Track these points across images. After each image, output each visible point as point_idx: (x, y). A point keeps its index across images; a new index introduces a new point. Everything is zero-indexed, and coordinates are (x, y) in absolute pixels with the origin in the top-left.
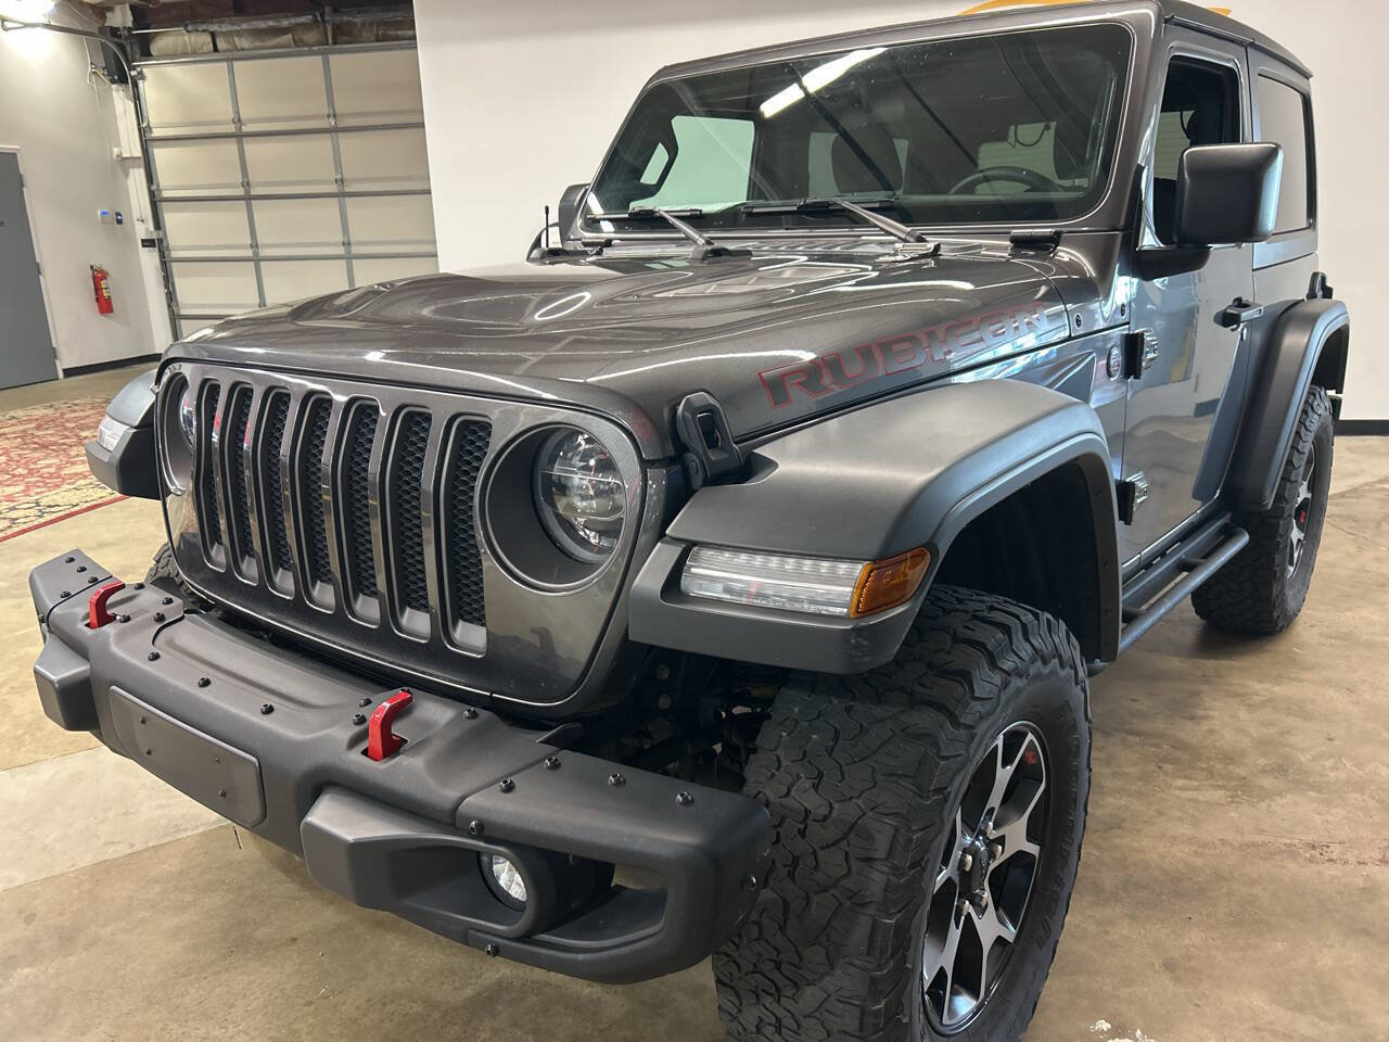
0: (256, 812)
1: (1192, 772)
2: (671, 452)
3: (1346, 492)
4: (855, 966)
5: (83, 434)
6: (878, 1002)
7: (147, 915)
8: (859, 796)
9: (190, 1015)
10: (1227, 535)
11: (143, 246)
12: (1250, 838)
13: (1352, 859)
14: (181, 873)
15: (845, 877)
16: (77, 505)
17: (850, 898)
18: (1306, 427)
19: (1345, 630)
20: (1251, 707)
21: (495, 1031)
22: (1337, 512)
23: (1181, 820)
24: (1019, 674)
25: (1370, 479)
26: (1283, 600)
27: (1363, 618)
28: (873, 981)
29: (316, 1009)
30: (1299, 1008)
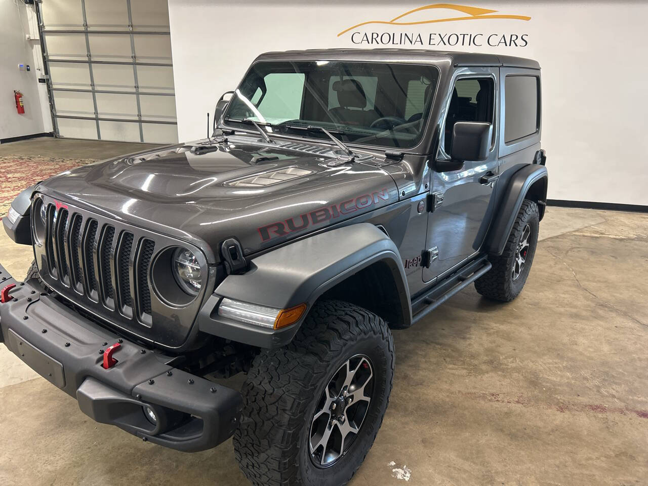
0: (62, 383)
1: (457, 362)
2: (219, 260)
3: (559, 235)
4: (277, 447)
5: (9, 176)
6: (286, 459)
7: (26, 409)
8: (284, 387)
9: (42, 451)
10: (484, 264)
11: (40, 82)
12: (470, 391)
13: (506, 400)
14: (41, 392)
15: (275, 416)
16: (4, 214)
17: (277, 423)
18: (522, 220)
19: (536, 301)
20: (489, 334)
21: (161, 461)
22: (552, 245)
23: (446, 382)
24: (352, 339)
25: (572, 230)
26: (509, 290)
27: (546, 296)
28: (284, 453)
29: (92, 450)
30: (467, 459)
